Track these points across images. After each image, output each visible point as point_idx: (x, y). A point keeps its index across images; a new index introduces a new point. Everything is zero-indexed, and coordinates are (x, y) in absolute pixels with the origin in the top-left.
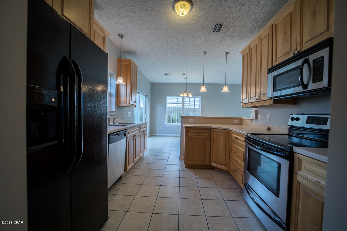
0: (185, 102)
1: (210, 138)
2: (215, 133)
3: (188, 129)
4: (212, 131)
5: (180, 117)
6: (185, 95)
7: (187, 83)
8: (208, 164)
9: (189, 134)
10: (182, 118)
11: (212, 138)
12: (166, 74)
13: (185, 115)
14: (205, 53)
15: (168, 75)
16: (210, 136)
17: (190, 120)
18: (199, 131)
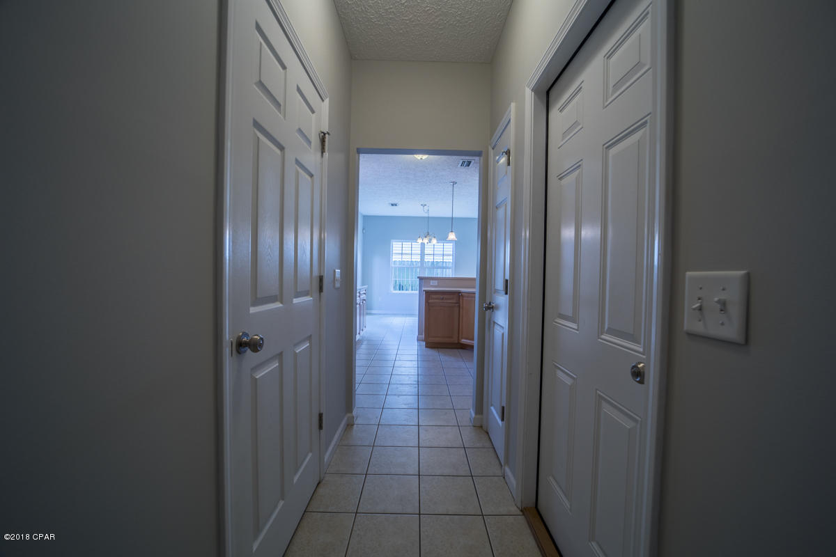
0: (426, 252)
1: (459, 306)
2: (465, 298)
3: (428, 294)
4: (461, 298)
5: (418, 277)
6: (426, 241)
7: (428, 217)
8: (456, 342)
9: (430, 301)
10: (421, 279)
11: (461, 306)
12: (392, 205)
13: (426, 275)
14: (454, 183)
15: (396, 205)
16: (458, 303)
17: (432, 283)
18: (445, 296)
